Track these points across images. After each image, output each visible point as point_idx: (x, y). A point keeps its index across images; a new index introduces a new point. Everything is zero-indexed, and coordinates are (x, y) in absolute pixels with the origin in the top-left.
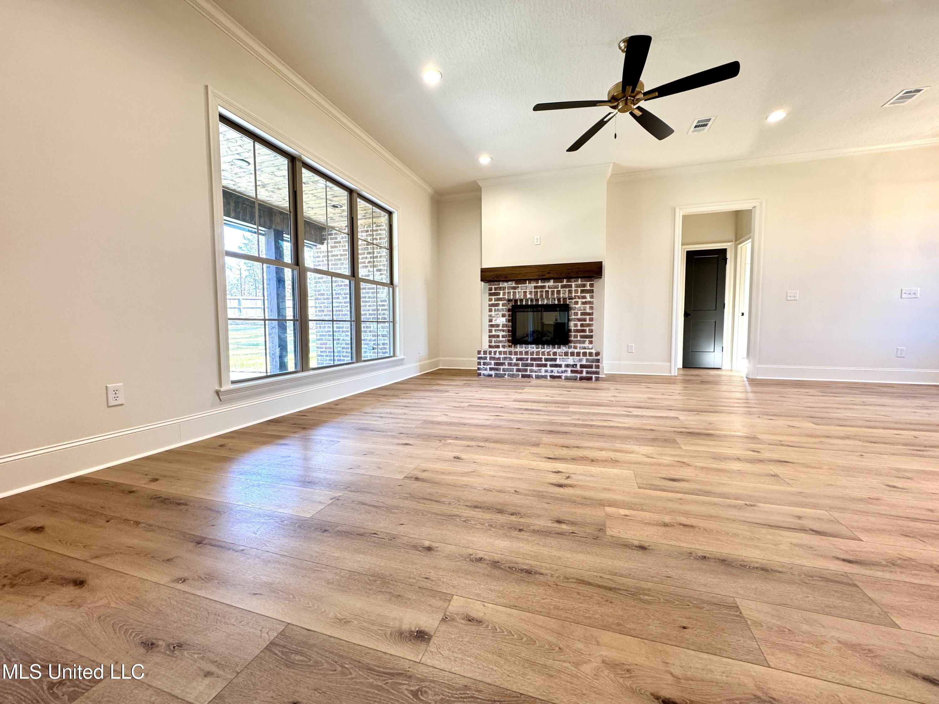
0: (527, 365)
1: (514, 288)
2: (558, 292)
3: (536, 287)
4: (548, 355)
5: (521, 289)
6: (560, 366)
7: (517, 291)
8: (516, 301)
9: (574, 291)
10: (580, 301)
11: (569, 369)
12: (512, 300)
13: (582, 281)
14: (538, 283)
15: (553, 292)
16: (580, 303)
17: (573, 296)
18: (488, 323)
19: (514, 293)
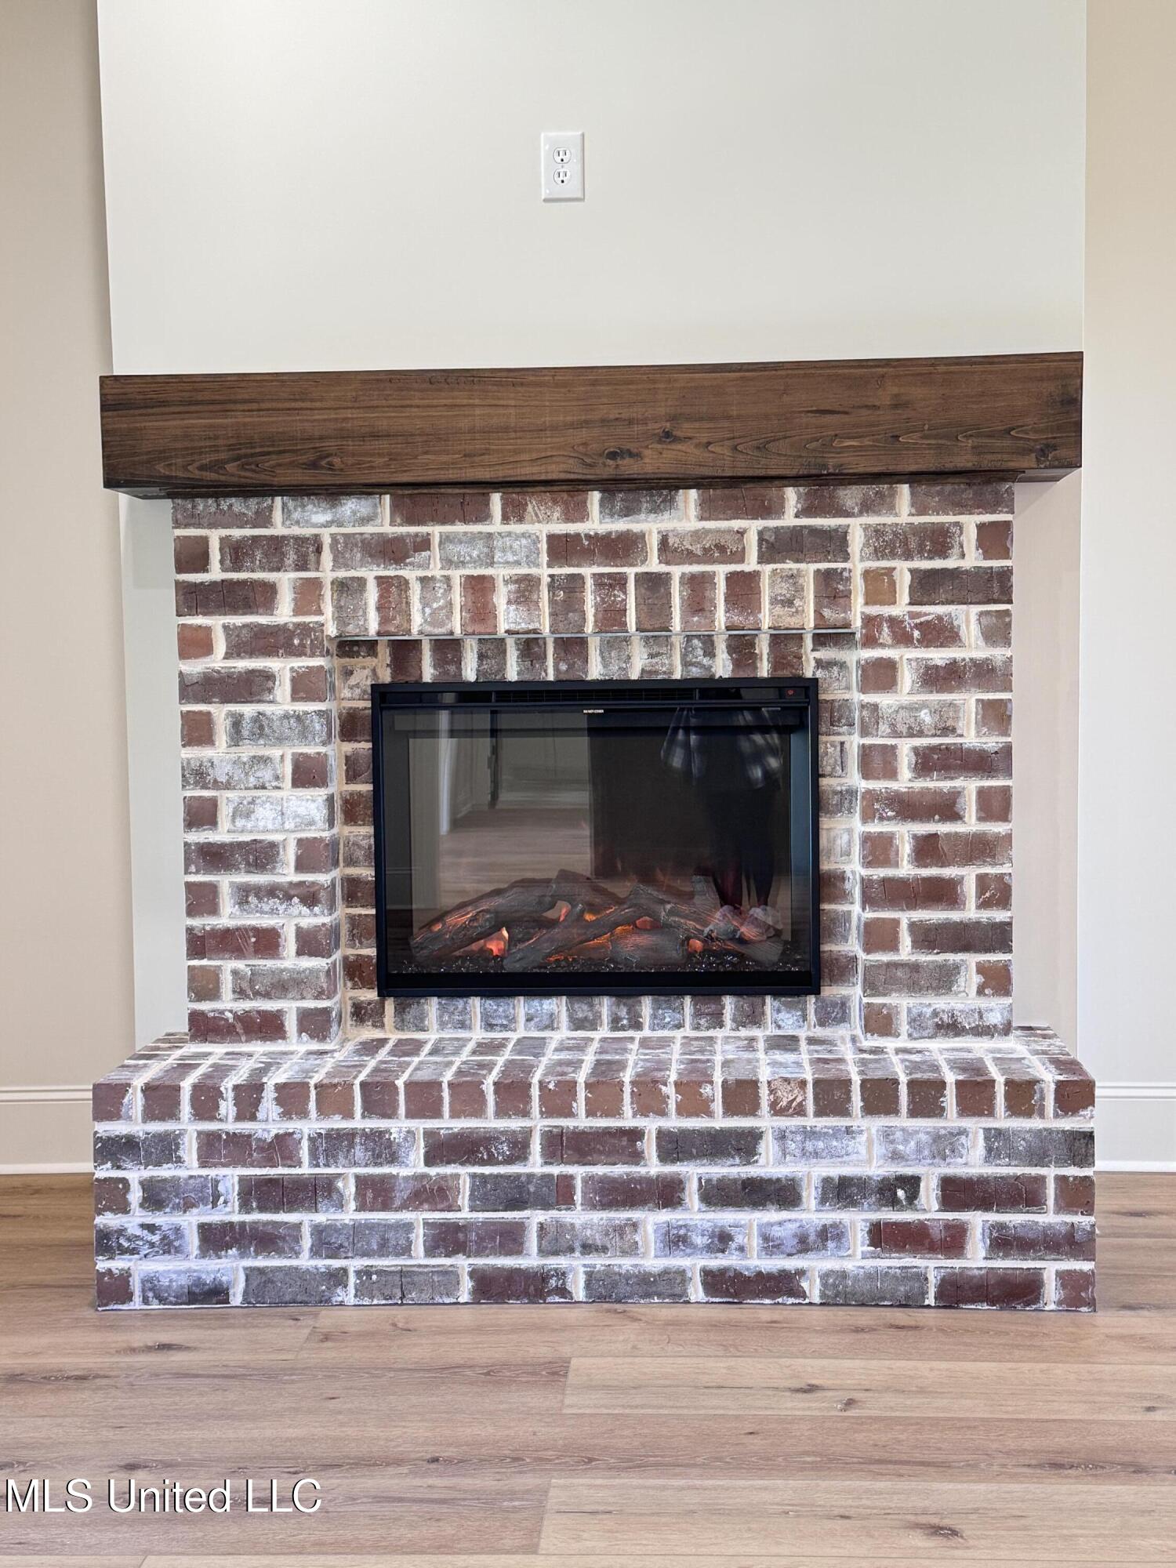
0: (517, 1195)
1: (392, 551)
2: (743, 588)
3: (562, 548)
4: (683, 1111)
5: (448, 563)
6: (784, 1194)
7: (410, 574)
8: (404, 651)
9: (858, 586)
10: (909, 659)
11: (857, 1220)
12: (371, 646)
13: (920, 509)
14: (581, 514)
15: (698, 585)
16: (907, 678)
17: (857, 623)
18: (177, 837)
19: (392, 591)
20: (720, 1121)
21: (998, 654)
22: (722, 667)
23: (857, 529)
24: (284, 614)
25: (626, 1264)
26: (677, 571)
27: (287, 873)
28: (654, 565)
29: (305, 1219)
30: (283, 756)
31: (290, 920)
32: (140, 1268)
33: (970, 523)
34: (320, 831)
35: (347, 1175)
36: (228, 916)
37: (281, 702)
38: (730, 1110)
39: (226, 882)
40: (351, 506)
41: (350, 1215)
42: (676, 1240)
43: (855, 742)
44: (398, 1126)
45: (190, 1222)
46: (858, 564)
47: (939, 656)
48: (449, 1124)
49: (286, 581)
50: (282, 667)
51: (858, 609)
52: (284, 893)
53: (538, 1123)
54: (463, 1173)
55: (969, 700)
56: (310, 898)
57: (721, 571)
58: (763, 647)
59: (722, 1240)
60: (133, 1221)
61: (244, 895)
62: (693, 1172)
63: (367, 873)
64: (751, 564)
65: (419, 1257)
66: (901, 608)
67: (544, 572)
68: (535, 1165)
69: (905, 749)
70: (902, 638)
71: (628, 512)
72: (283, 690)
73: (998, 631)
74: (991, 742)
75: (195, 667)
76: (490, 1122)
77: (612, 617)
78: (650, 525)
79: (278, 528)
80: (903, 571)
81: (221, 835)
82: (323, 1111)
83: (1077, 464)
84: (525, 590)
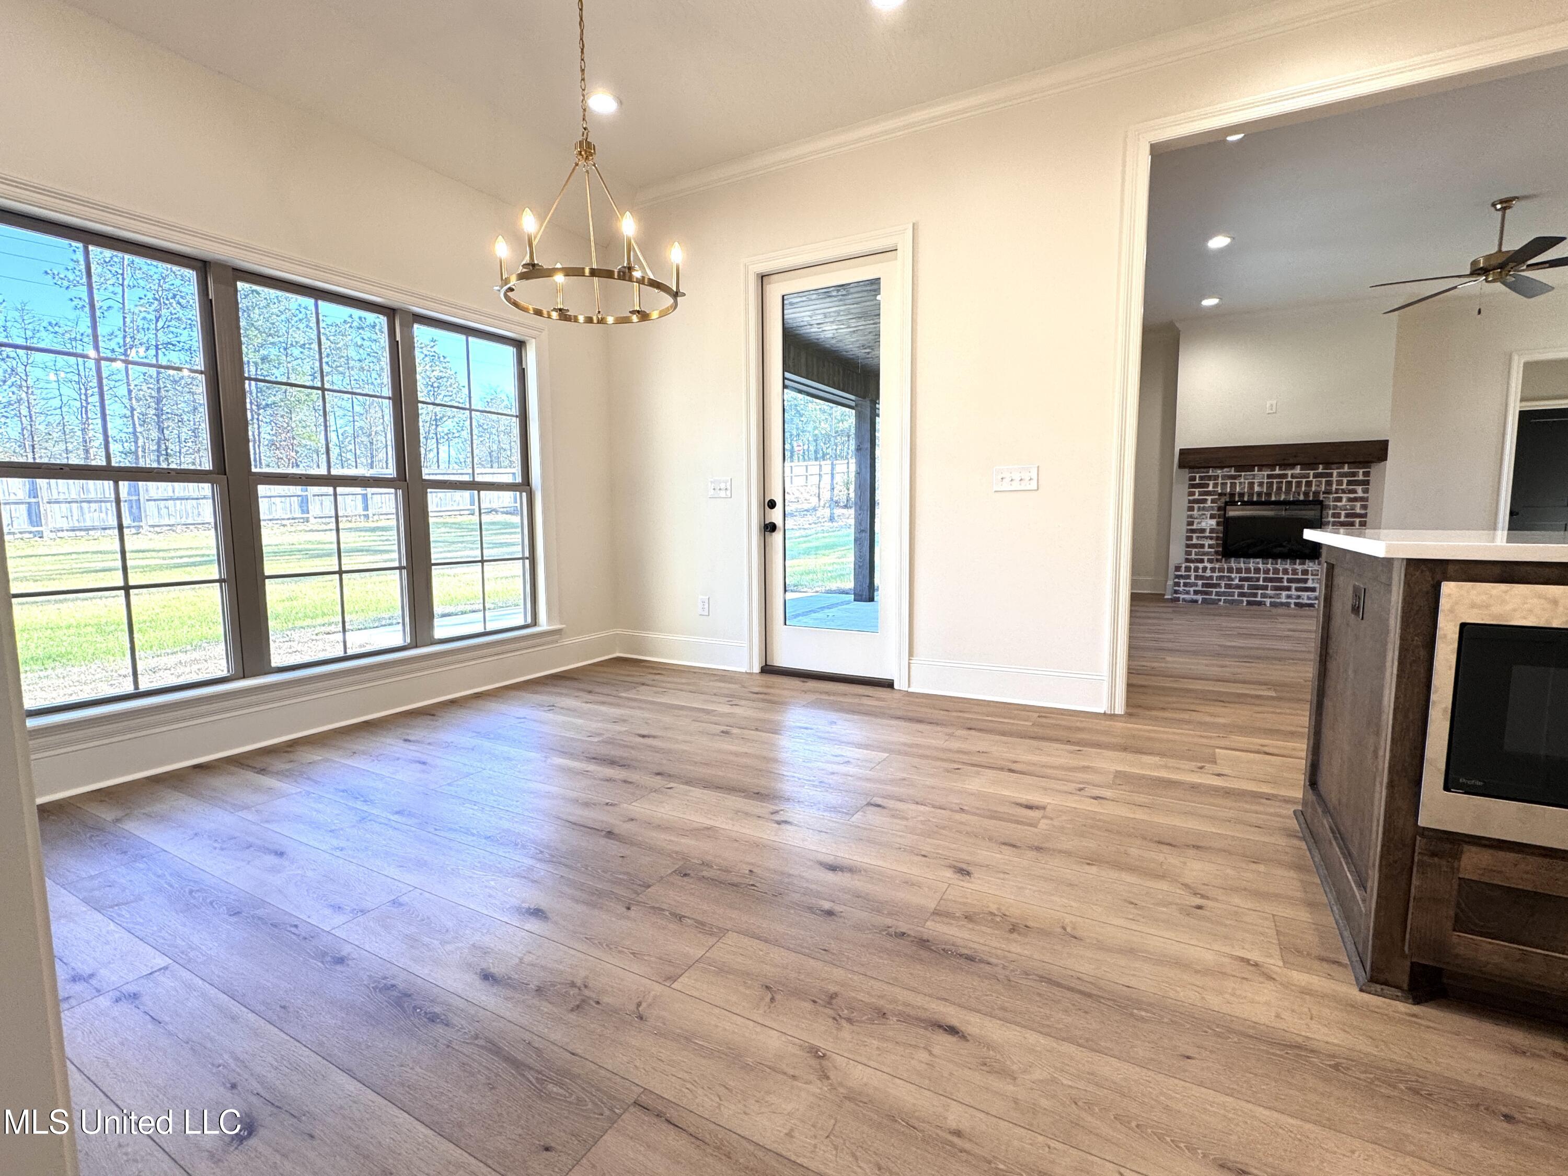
1: (1233, 477)
2: (1309, 484)
3: (1269, 477)
4: (1292, 574)
5: (1245, 479)
7: (1237, 481)
8: (1233, 495)
9: (1334, 483)
10: (1345, 496)
12: (1226, 494)
13: (1350, 469)
14: (1275, 470)
15: (1299, 484)
17: (1334, 489)
18: (1185, 527)
19: (1233, 485)
20: (1300, 576)
21: (1366, 495)
22: (1302, 498)
23: (1335, 472)
24: (1210, 488)
25: (1278, 600)
26: (1294, 480)
27: (1207, 534)
28: (1289, 479)
29: (1214, 590)
30: (1208, 514)
31: (1207, 543)
32: (1182, 596)
33: (1361, 471)
34: (1214, 527)
35: (1223, 583)
36: (1195, 541)
37: (1209, 504)
38: (1302, 574)
39: (1194, 535)
40: (1225, 470)
41: (1223, 590)
42: (1289, 597)
43: (1331, 512)
44: (1233, 575)
45: (1192, 589)
46: (1335, 479)
47: (1352, 496)
48: (1243, 575)
49: (1211, 483)
50: (1209, 498)
51: (1334, 486)
52: (1206, 538)
53: (1262, 576)
54: (1246, 584)
55: (1358, 504)
56: (1211, 538)
57: (1304, 480)
58: (1311, 494)
59: (1299, 597)
60: (1181, 589)
61: (1198, 538)
62: (1294, 585)
63: (1221, 535)
64: (1311, 479)
65: (1236, 597)
66: (1344, 486)
67: (1265, 481)
68: (1261, 583)
69: (1343, 513)
70: (1344, 492)
71: (1285, 470)
72: (1209, 502)
73: (1366, 491)
74: (1363, 512)
75: (1191, 498)
76: (1252, 575)
77: (1279, 489)
78: (1289, 472)
79: (1210, 474)
80: (1345, 480)
81: (1194, 527)
82: (1219, 572)
83: (1386, 459)
84: (1261, 484)
